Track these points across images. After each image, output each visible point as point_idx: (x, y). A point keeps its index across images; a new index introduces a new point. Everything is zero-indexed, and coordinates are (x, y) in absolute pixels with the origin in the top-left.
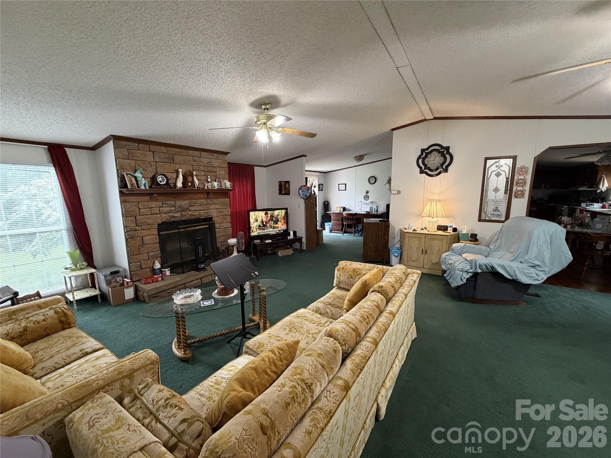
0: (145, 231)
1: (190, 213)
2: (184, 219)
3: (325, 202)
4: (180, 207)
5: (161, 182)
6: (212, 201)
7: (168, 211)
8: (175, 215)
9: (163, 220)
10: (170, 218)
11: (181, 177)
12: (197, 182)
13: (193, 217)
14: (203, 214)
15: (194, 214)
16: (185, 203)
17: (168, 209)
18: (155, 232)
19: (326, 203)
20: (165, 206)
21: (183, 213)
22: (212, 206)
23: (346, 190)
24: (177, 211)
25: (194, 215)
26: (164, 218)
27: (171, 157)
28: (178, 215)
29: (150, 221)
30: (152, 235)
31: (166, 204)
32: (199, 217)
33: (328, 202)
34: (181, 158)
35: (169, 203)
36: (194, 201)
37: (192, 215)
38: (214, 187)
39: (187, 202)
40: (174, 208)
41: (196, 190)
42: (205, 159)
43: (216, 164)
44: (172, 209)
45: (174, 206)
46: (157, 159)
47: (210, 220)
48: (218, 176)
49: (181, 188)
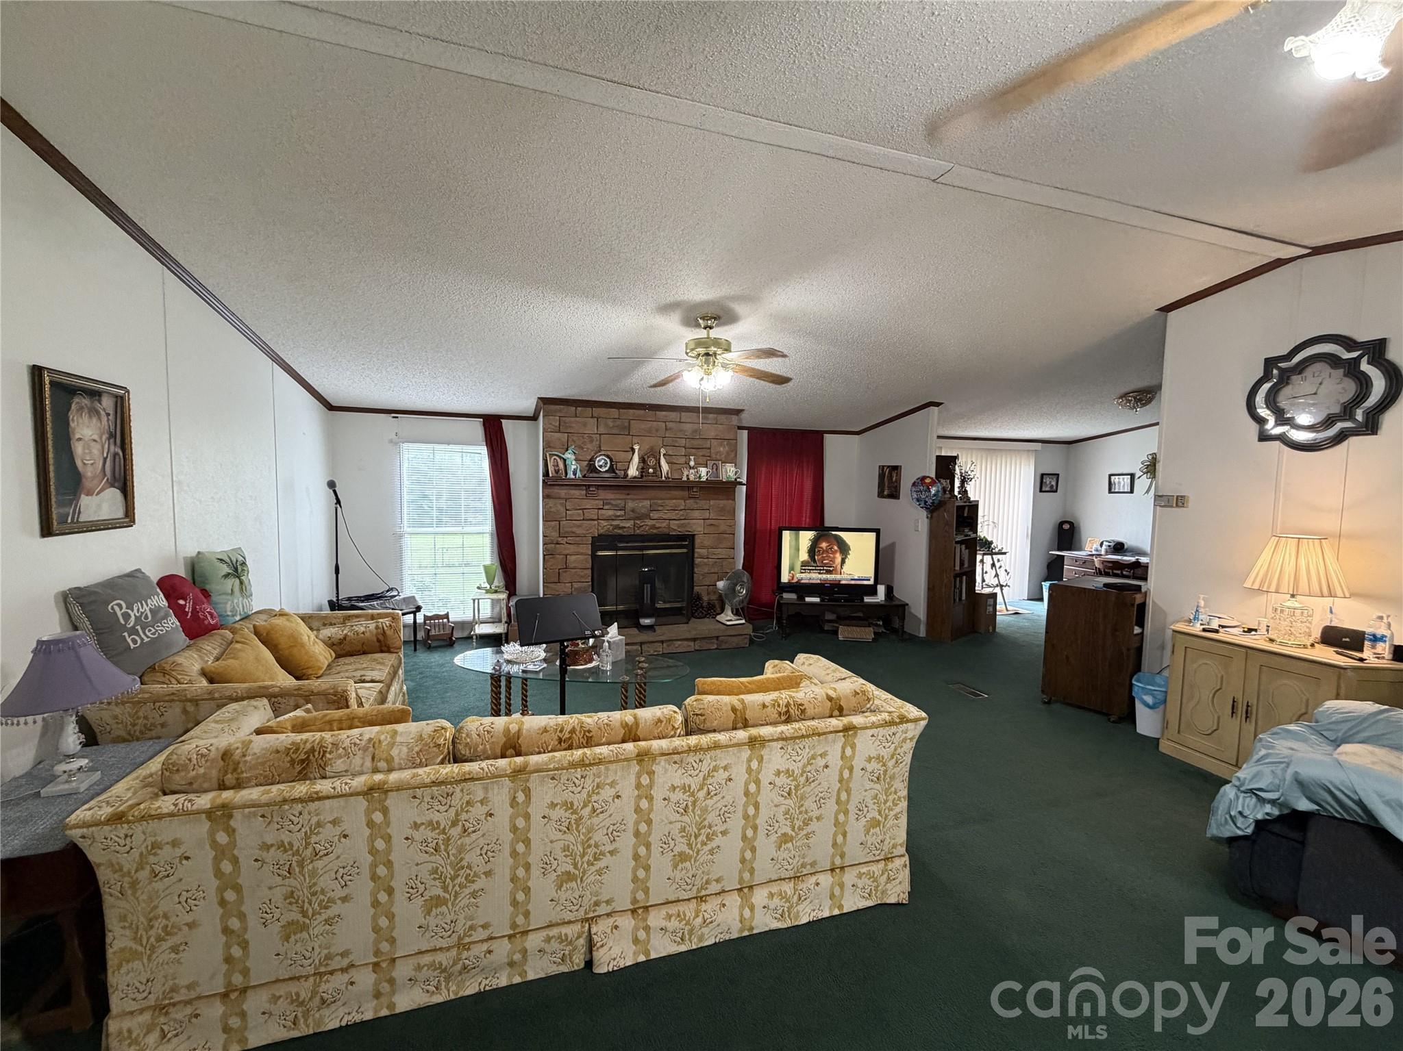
0: (571, 546)
1: (650, 523)
2: (638, 532)
3: (1062, 523)
4: (633, 511)
5: (601, 466)
6: (697, 503)
7: (610, 516)
8: (622, 525)
9: (601, 531)
10: (613, 529)
11: (636, 459)
12: (665, 467)
13: (655, 531)
14: (676, 527)
15: (657, 525)
16: (640, 504)
17: (611, 513)
18: (587, 550)
19: (1066, 527)
20: (606, 507)
21: (638, 522)
22: (696, 514)
23: (1132, 492)
24: (627, 517)
25: (658, 528)
26: (604, 527)
27: (627, 424)
28: (629, 524)
29: (579, 531)
30: (582, 554)
31: (609, 504)
32: (666, 531)
33: (1071, 524)
34: (644, 426)
35: (614, 502)
36: (660, 502)
37: (653, 527)
38: (700, 477)
39: (647, 503)
40: (622, 512)
41: (663, 481)
42: (688, 425)
43: (712, 434)
44: (619, 513)
45: (623, 509)
46: (602, 430)
47: (688, 540)
48: (714, 456)
49: (635, 477)
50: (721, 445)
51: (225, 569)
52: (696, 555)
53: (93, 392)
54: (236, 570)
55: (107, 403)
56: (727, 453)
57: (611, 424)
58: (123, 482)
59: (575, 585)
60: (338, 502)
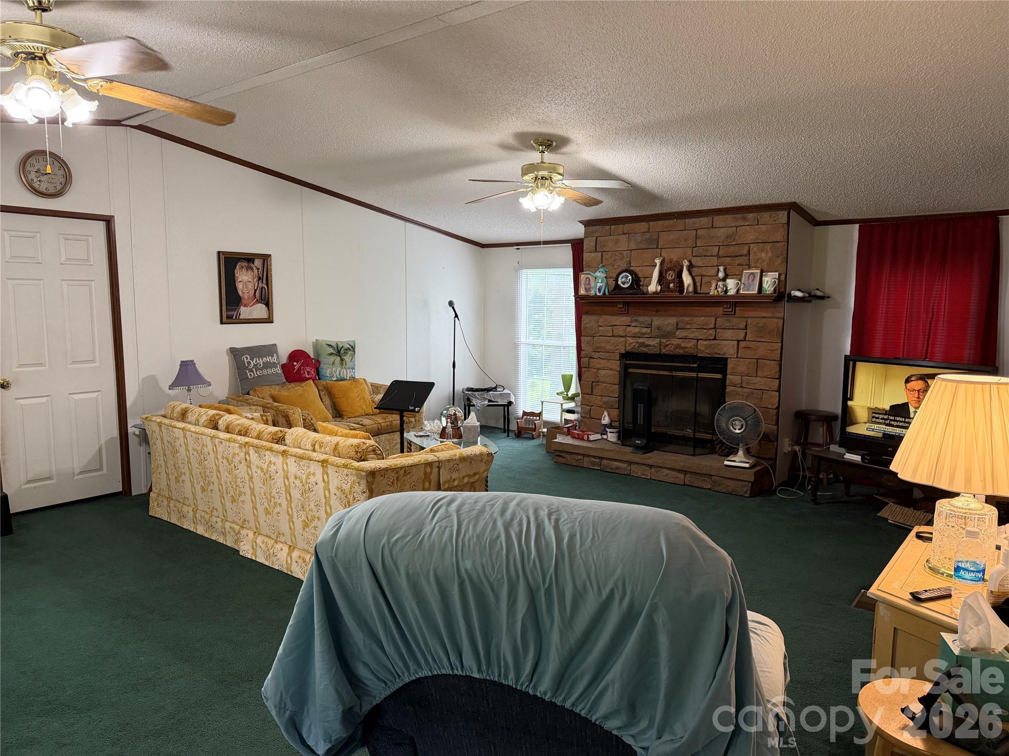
0: (603, 361)
1: (676, 341)
2: (664, 351)
4: (658, 328)
5: (623, 283)
6: (729, 321)
7: (636, 333)
8: (647, 343)
9: (628, 348)
10: (639, 347)
11: (656, 274)
13: (681, 351)
14: (704, 349)
15: (683, 345)
16: (668, 322)
17: (637, 330)
18: (616, 365)
20: (634, 324)
21: (663, 340)
22: (729, 334)
24: (654, 335)
25: (683, 348)
26: (631, 344)
27: (656, 236)
28: (655, 342)
29: (609, 347)
30: (611, 369)
31: (636, 321)
32: (693, 351)
34: (673, 236)
35: (641, 319)
36: (687, 319)
37: (678, 346)
38: (726, 291)
39: (673, 320)
40: (648, 330)
42: (722, 230)
43: (751, 237)
44: (644, 330)
45: (650, 326)
46: (632, 246)
47: (719, 364)
48: (753, 264)
49: (654, 293)
50: (762, 250)
51: (331, 350)
52: (728, 382)
53: (249, 259)
54: (339, 352)
55: (258, 263)
56: (771, 260)
57: (639, 239)
58: (266, 299)
59: (604, 399)
60: (456, 316)
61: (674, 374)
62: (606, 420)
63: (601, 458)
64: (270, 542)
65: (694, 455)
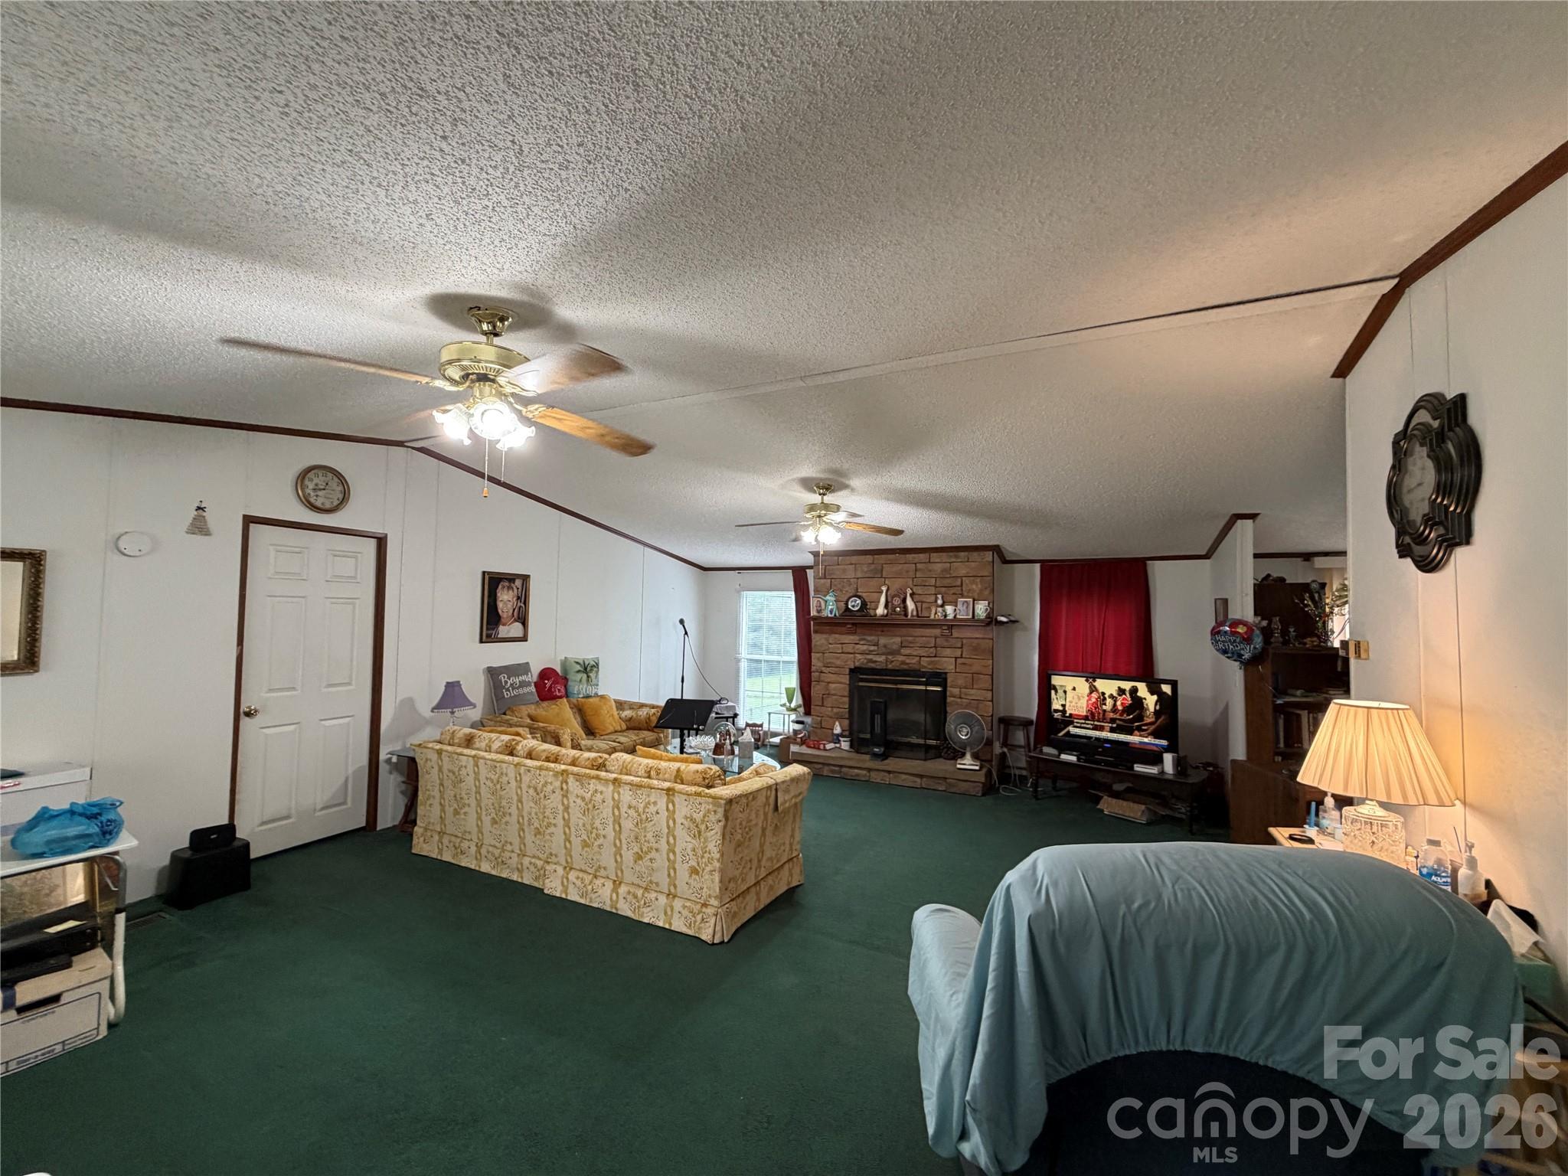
0: (833, 675)
1: (901, 658)
2: (890, 666)
4: (885, 646)
5: (853, 606)
6: (947, 641)
7: (864, 651)
8: (874, 659)
9: (857, 664)
10: (868, 663)
11: (883, 599)
12: (911, 605)
13: (905, 667)
14: (926, 665)
15: (908, 661)
16: (893, 641)
17: (865, 647)
18: (846, 679)
20: (862, 642)
21: (890, 657)
22: (948, 652)
24: (880, 652)
25: (908, 664)
26: (860, 660)
27: (880, 568)
28: (882, 658)
29: (838, 663)
30: (841, 683)
31: (864, 639)
32: (917, 667)
34: (895, 568)
35: (869, 638)
36: (910, 639)
37: (903, 663)
38: (946, 616)
39: (898, 640)
40: (876, 648)
41: (910, 620)
42: (939, 565)
43: (963, 572)
44: (872, 648)
45: (876, 644)
46: (859, 575)
47: (940, 678)
48: (965, 594)
49: (882, 616)
50: (973, 582)
51: (578, 668)
52: (948, 694)
53: (511, 578)
54: (586, 669)
55: (518, 583)
56: (981, 590)
57: (866, 569)
58: (523, 619)
59: (835, 710)
60: (686, 633)
61: (899, 686)
62: (838, 730)
63: (841, 766)
64: (588, 878)
65: (925, 760)
